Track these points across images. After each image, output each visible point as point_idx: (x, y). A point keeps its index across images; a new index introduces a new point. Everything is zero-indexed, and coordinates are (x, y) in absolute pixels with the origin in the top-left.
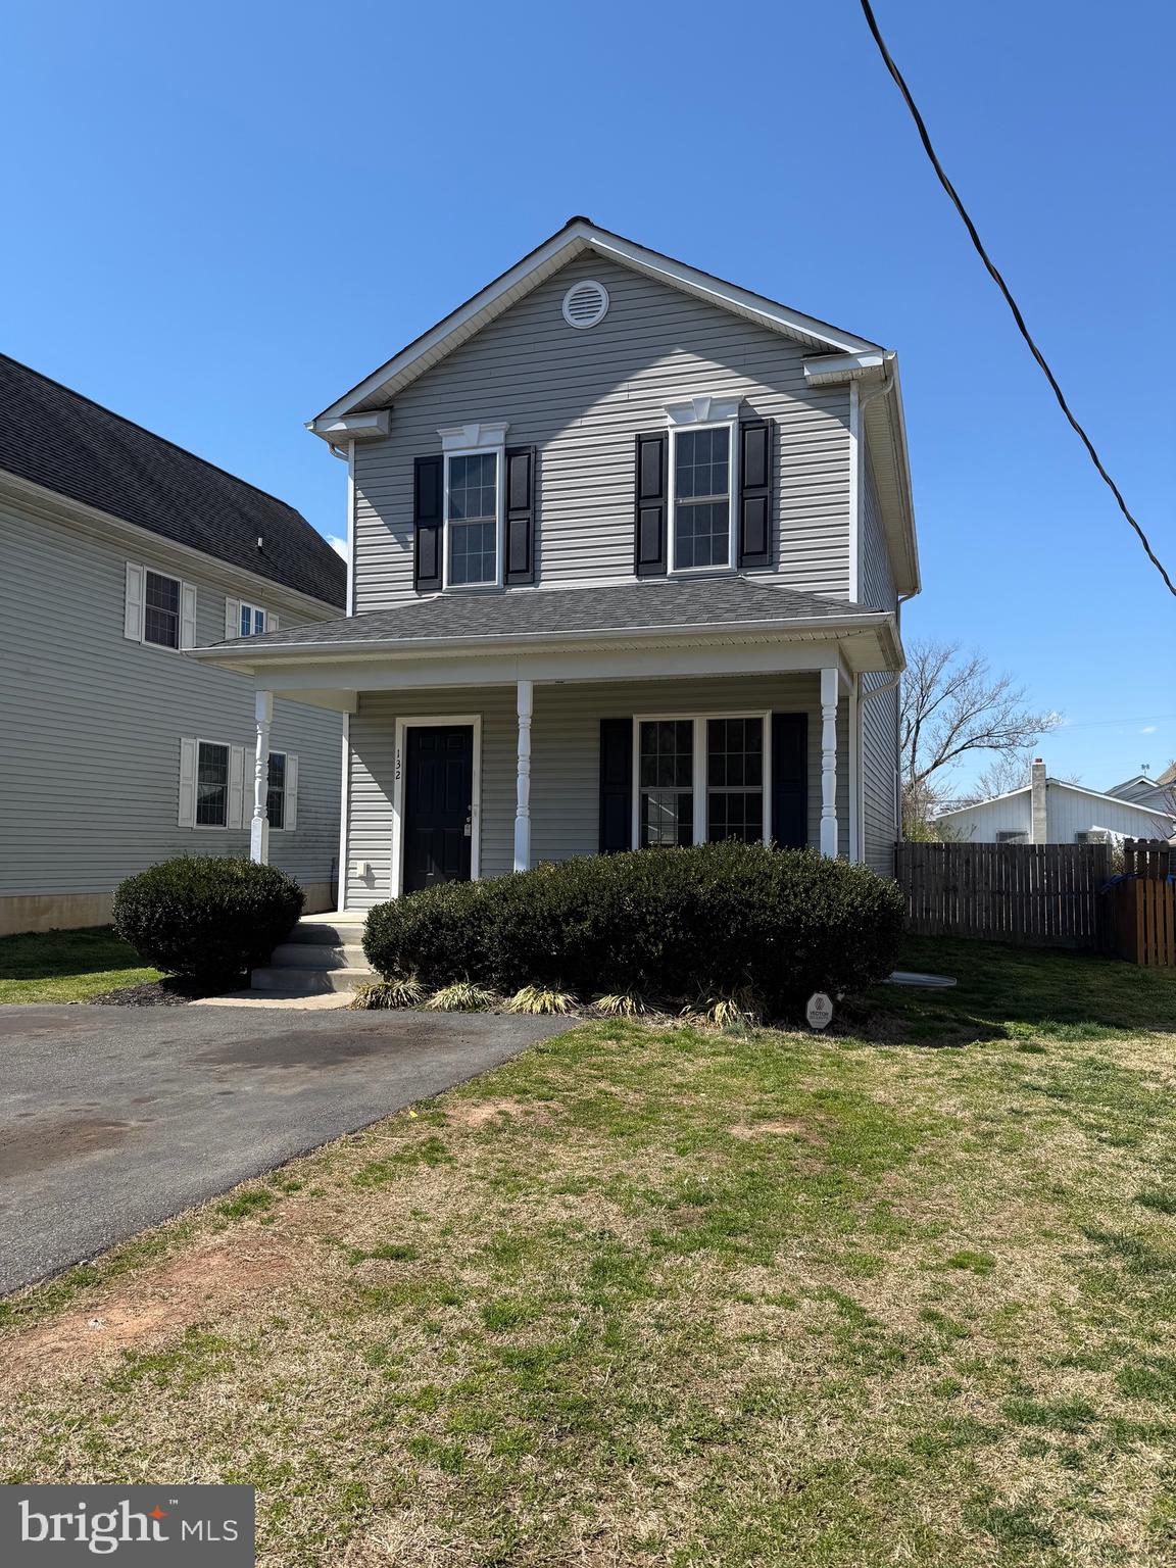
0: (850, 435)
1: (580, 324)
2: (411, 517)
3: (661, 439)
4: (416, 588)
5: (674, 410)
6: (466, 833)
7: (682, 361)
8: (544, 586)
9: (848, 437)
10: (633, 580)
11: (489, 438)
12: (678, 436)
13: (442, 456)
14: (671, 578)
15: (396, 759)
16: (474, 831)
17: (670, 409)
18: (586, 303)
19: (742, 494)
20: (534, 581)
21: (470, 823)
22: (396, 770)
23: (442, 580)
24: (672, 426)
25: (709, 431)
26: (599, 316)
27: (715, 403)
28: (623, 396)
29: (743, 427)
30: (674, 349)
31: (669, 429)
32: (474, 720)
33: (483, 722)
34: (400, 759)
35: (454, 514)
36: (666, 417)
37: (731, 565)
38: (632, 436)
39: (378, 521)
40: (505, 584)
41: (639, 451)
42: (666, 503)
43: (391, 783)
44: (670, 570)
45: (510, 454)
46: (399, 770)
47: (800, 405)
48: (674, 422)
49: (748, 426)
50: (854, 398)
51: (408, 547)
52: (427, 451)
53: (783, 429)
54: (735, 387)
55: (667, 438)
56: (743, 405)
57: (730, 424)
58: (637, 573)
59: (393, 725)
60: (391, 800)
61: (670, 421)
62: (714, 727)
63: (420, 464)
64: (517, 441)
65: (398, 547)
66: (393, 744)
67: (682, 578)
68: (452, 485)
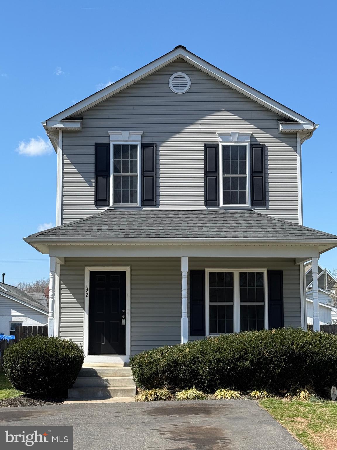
0: (297, 155)
1: (177, 91)
2: (93, 170)
3: (215, 147)
4: (96, 204)
5: (222, 135)
6: (123, 323)
7: (224, 115)
8: (161, 208)
9: (296, 156)
10: (204, 208)
11: (133, 138)
12: (224, 147)
13: (109, 144)
14: (221, 208)
15: (86, 287)
16: (127, 322)
17: (220, 135)
18: (180, 83)
19: (252, 175)
20: (156, 205)
21: (125, 318)
22: (86, 292)
23: (109, 202)
24: (221, 142)
25: (237, 146)
26: (186, 89)
27: (240, 135)
28: (198, 126)
29: (252, 146)
30: (221, 109)
31: (219, 143)
32: (127, 269)
33: (131, 270)
34: (88, 287)
35: (116, 170)
36: (218, 137)
37: (248, 204)
38: (202, 144)
39: (75, 170)
40: (141, 205)
41: (205, 151)
42: (219, 175)
43: (83, 299)
44: (221, 204)
45: (144, 146)
46: (87, 292)
47: (275, 140)
48: (222, 141)
49: (254, 146)
50: (298, 140)
51: (92, 184)
52: (102, 140)
53: (269, 149)
54: (248, 129)
55: (218, 147)
56: (252, 137)
57: (247, 144)
58: (206, 205)
59: (84, 270)
60: (83, 308)
61: (219, 139)
62: (242, 275)
63: (98, 146)
64: (148, 140)
65: (86, 184)
66: (84, 280)
67: (226, 209)
68: (115, 157)
